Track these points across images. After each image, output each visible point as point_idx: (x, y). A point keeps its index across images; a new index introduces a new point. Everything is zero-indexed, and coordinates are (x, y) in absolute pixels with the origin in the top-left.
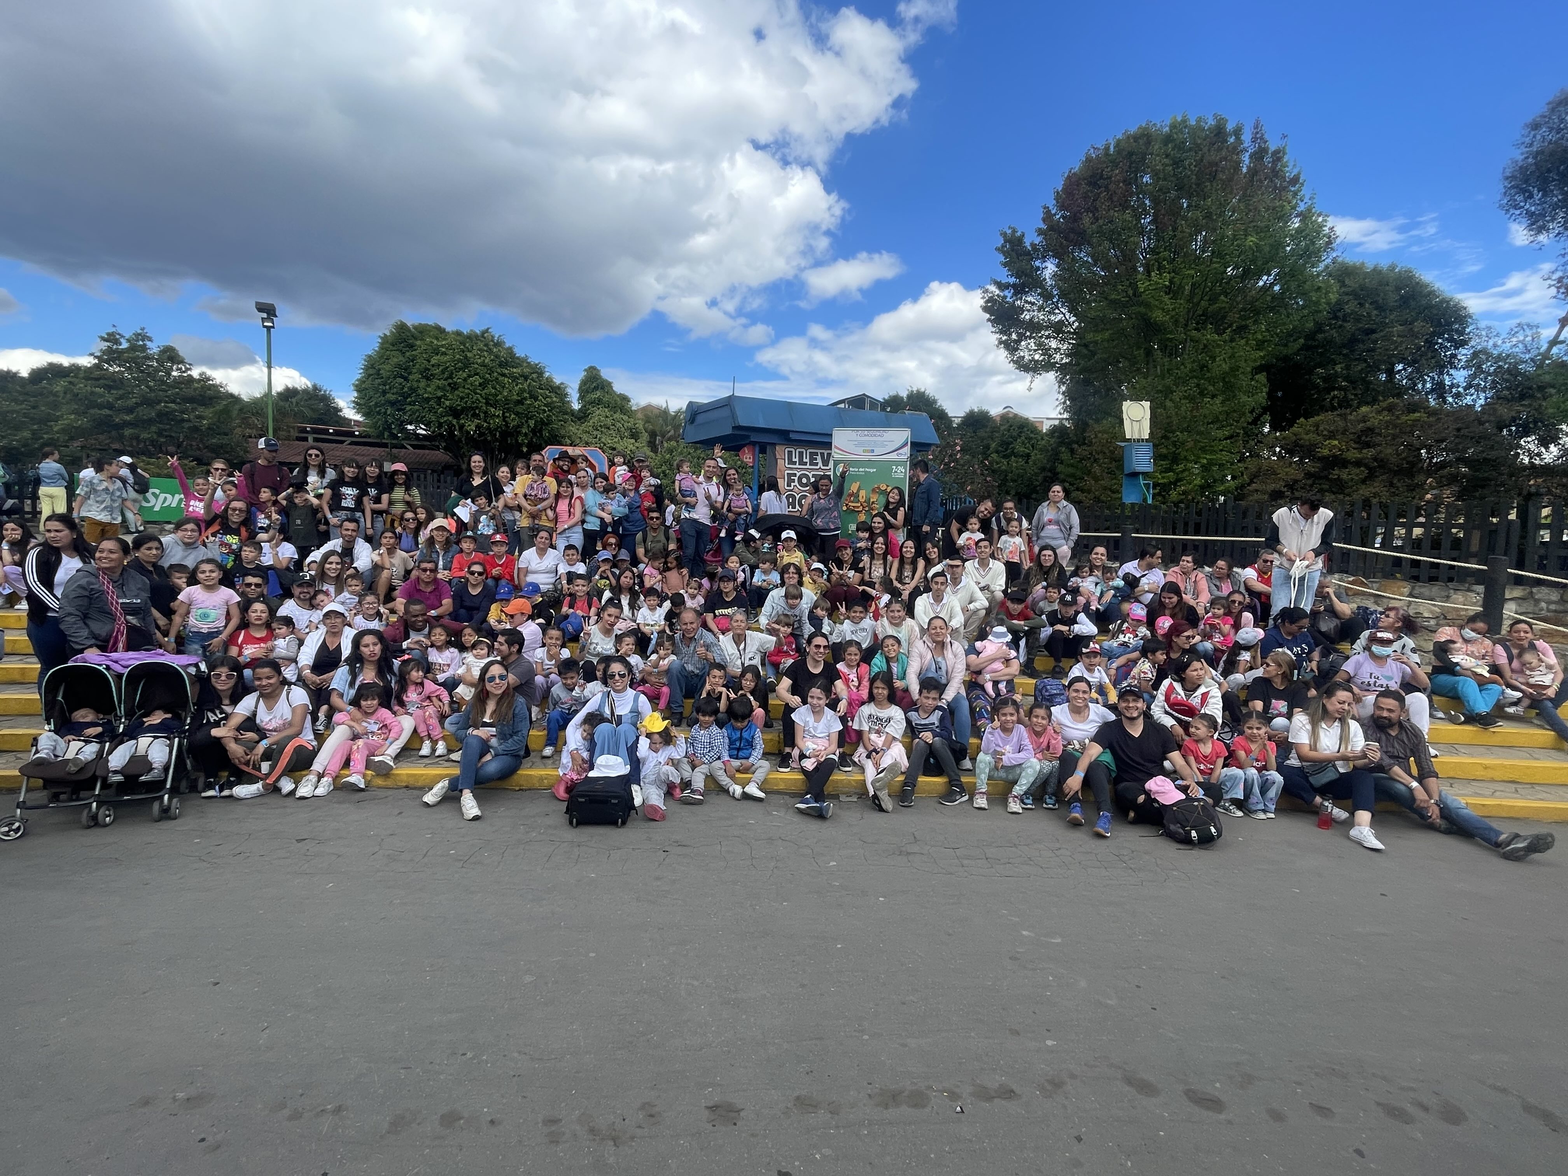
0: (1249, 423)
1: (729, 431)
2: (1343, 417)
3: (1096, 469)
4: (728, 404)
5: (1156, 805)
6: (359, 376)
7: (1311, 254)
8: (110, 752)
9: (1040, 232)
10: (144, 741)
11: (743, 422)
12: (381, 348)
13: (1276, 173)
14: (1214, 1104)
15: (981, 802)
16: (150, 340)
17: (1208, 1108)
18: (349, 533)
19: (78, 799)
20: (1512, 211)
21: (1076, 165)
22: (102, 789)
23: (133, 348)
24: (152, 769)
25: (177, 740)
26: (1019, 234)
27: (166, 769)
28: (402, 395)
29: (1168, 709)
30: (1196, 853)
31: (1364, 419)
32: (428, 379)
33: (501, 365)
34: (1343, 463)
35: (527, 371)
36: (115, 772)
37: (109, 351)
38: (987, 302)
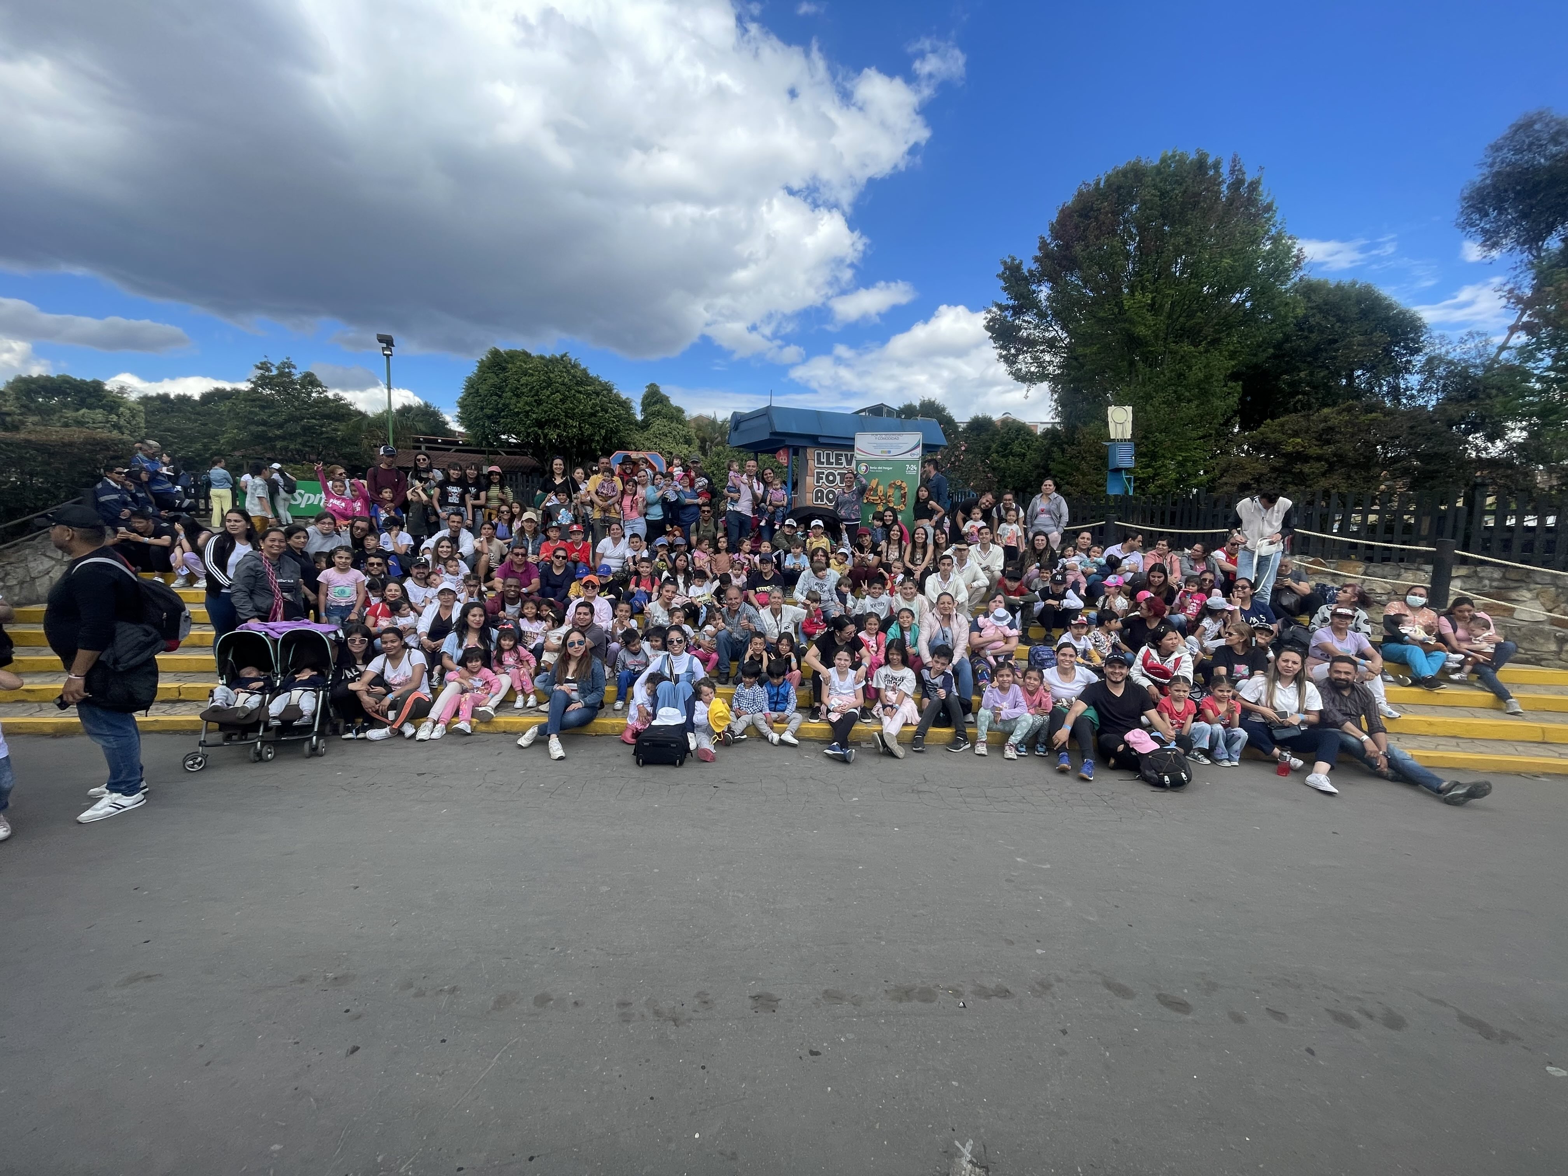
0: (1221, 425)
1: (766, 436)
2: (1307, 417)
3: (1084, 466)
4: (766, 413)
5: (1134, 753)
6: (461, 395)
7: (1280, 272)
8: (270, 702)
9: (1037, 259)
10: (296, 693)
11: (779, 429)
12: (479, 371)
13: (1251, 201)
14: (1182, 1007)
15: (982, 749)
16: (295, 368)
17: (1177, 1010)
18: (455, 524)
19: (246, 740)
20: (1468, 229)
21: (1069, 199)
22: (264, 731)
23: (281, 374)
24: (302, 716)
25: (321, 692)
26: (1017, 262)
27: (314, 716)
28: (497, 409)
29: (1145, 672)
30: (1169, 795)
31: (1325, 420)
32: (518, 396)
33: (577, 384)
34: (1305, 458)
35: (599, 388)
36: (274, 718)
37: (262, 378)
38: (988, 322)
